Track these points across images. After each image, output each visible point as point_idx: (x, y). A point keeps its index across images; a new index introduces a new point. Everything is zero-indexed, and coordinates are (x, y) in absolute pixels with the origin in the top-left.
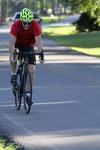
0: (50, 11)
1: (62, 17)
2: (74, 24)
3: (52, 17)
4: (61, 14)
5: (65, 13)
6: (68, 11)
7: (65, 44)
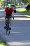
0: (18, 4)
1: (22, 6)
2: (25, 8)
3: (19, 6)
4: (22, 5)
5: (23, 5)
6: (24, 4)
7: (23, 14)
